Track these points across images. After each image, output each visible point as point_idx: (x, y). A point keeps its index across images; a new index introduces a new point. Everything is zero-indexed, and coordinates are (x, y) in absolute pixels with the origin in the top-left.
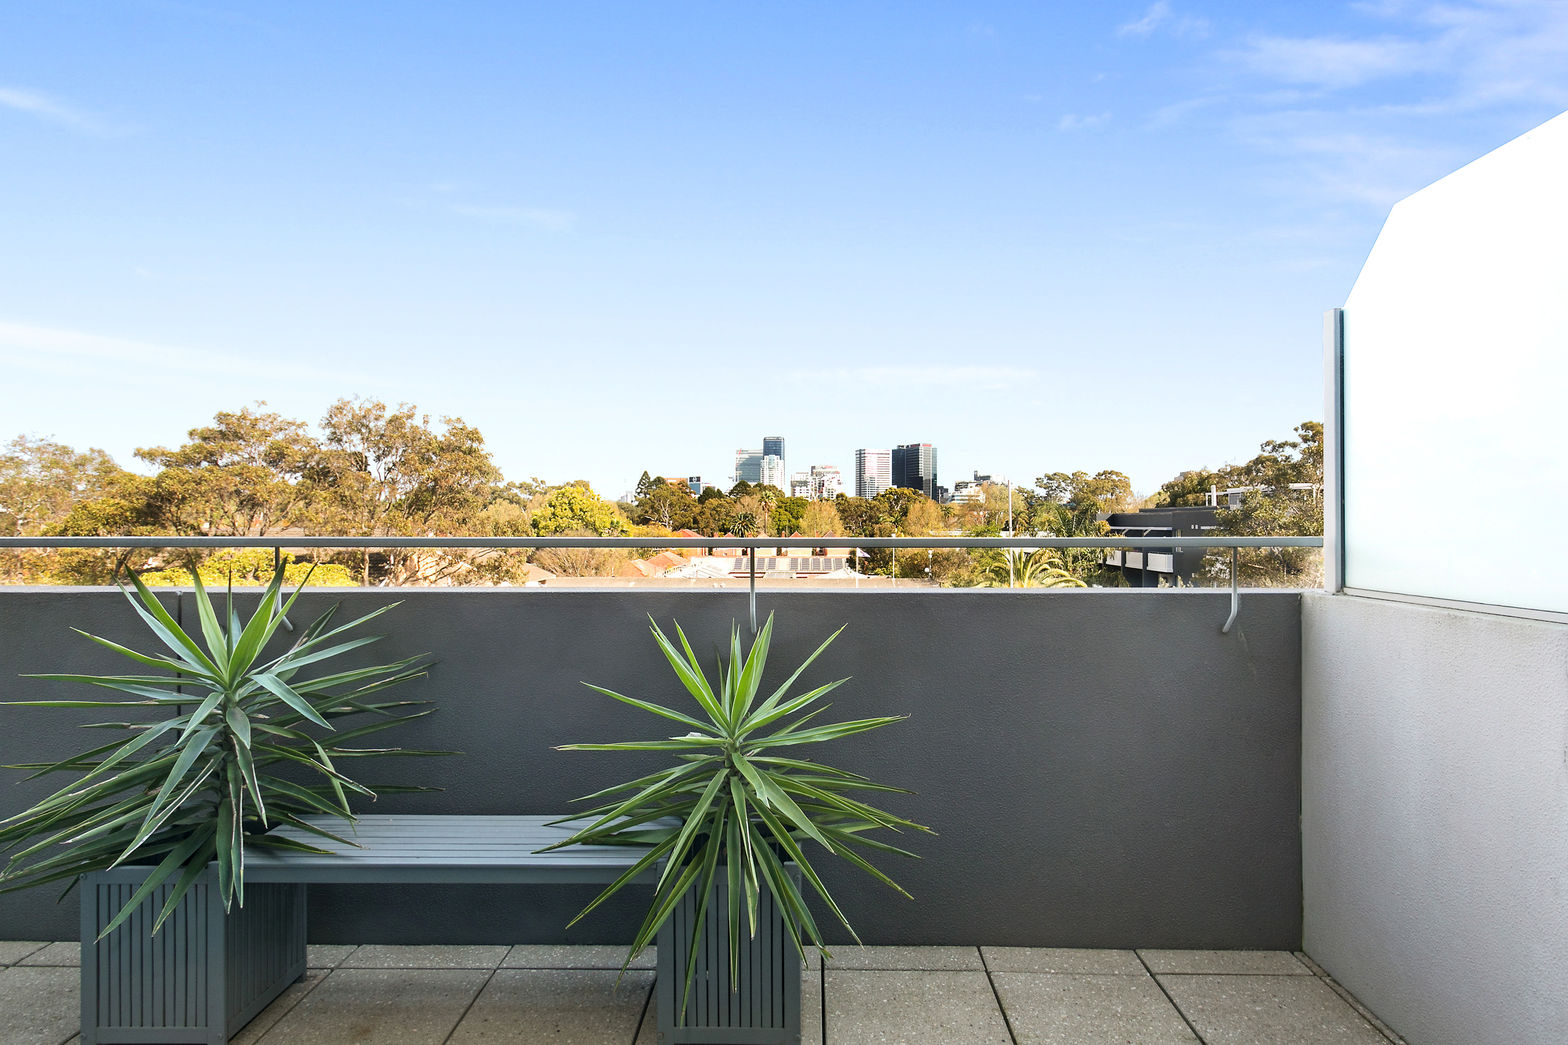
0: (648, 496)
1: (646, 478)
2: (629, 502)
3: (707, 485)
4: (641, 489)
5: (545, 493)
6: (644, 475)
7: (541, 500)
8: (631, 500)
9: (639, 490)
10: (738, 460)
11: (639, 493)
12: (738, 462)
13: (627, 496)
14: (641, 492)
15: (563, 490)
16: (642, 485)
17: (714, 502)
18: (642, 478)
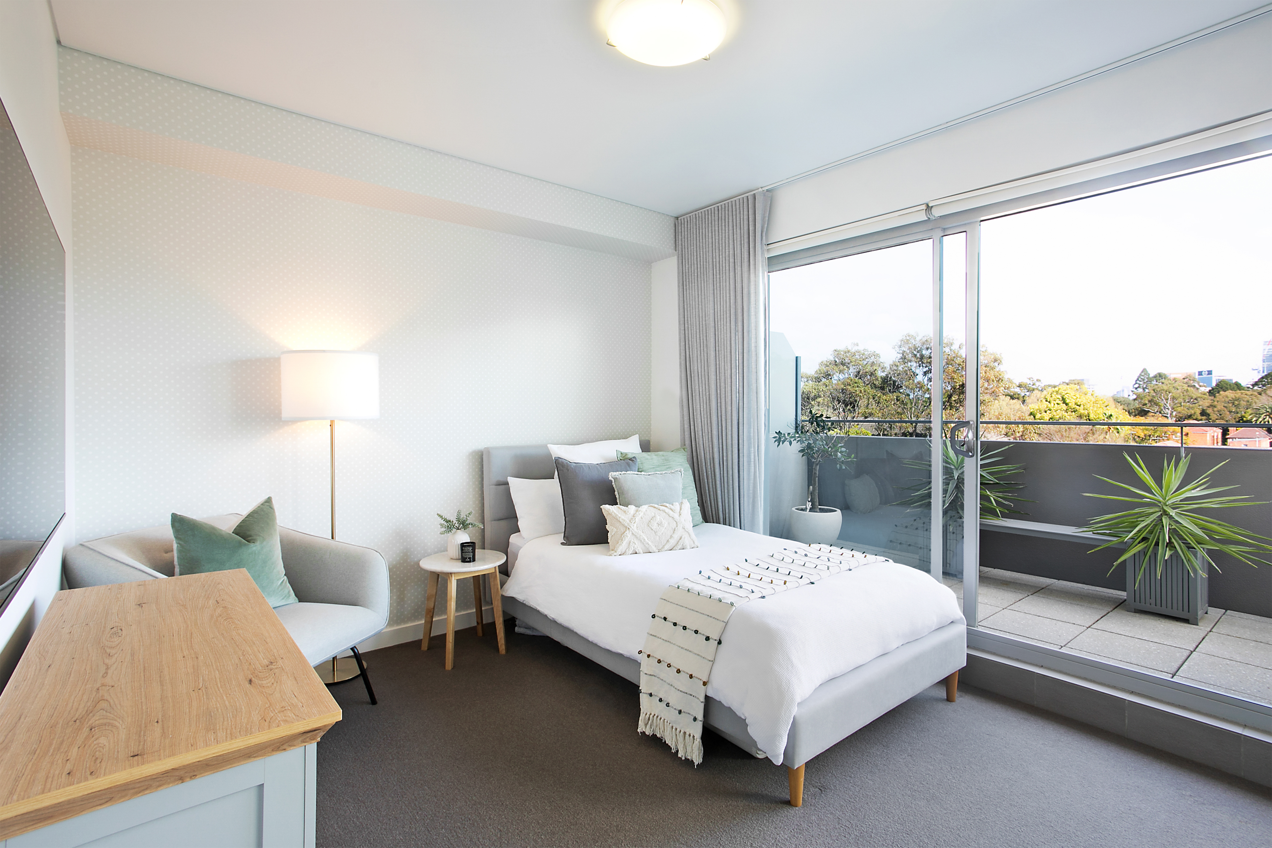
0: (1147, 391)
1: (1145, 374)
2: (1127, 396)
3: (1222, 378)
4: (1139, 384)
5: (1042, 391)
6: (1142, 372)
7: (1038, 396)
8: (1128, 394)
9: (1137, 386)
10: (1267, 351)
11: (1136, 388)
12: (1265, 353)
13: (1123, 391)
14: (1139, 387)
15: (1057, 389)
16: (1140, 381)
17: (1230, 394)
18: (1140, 375)
